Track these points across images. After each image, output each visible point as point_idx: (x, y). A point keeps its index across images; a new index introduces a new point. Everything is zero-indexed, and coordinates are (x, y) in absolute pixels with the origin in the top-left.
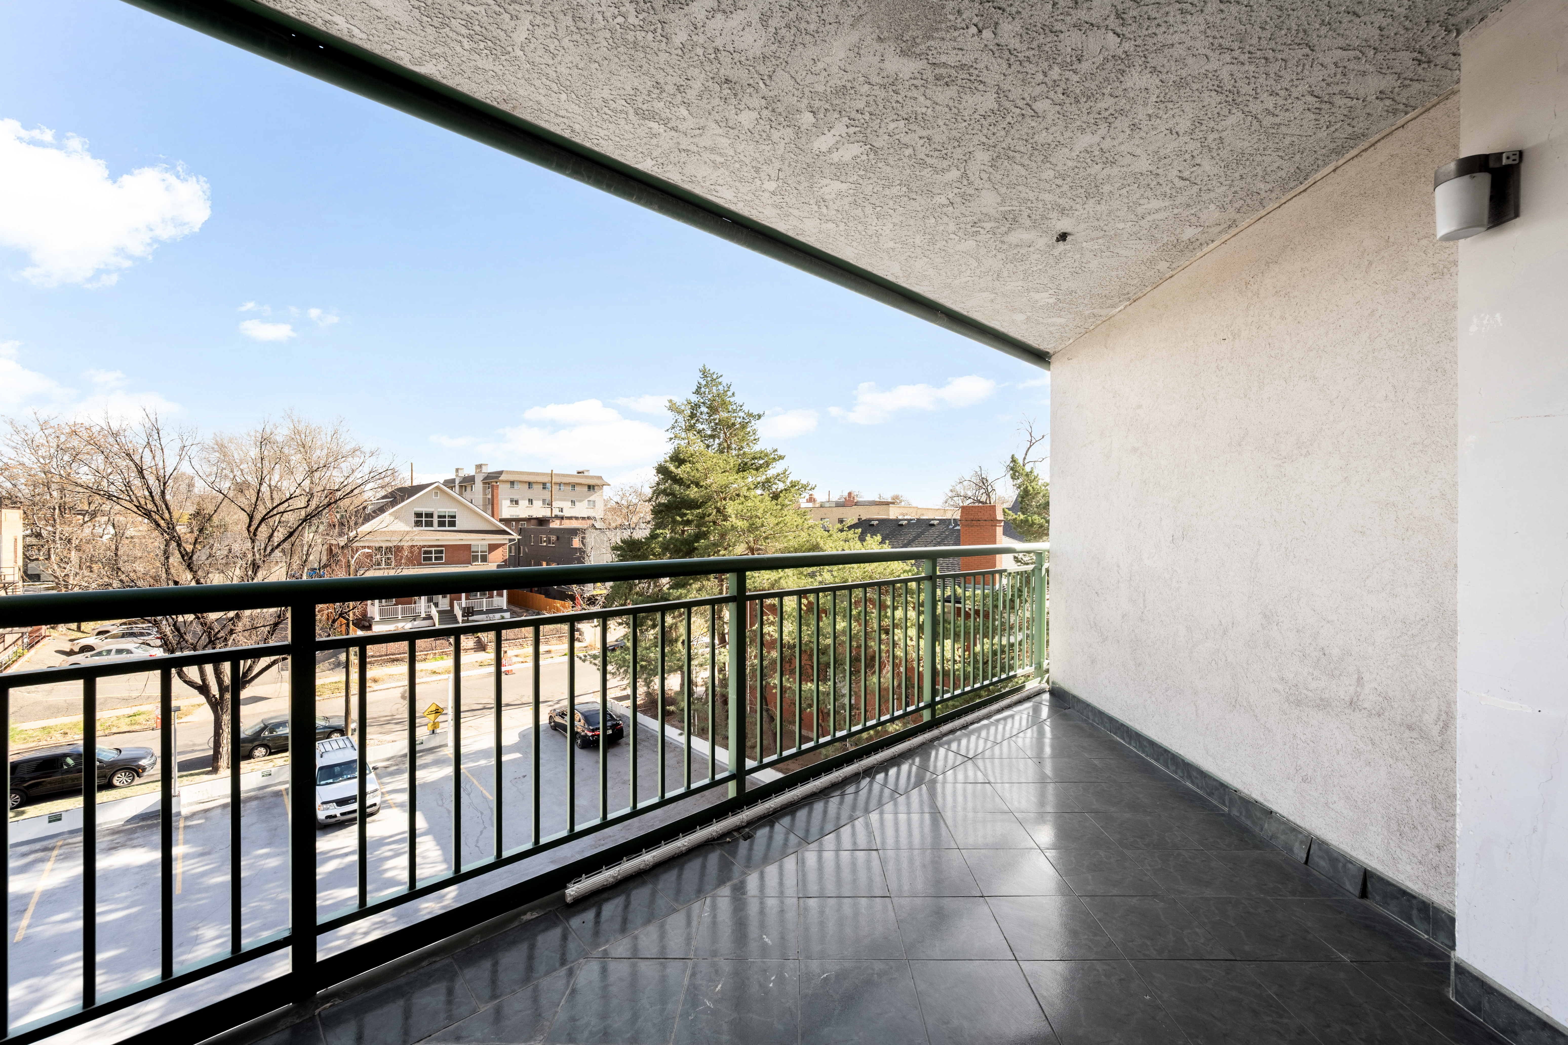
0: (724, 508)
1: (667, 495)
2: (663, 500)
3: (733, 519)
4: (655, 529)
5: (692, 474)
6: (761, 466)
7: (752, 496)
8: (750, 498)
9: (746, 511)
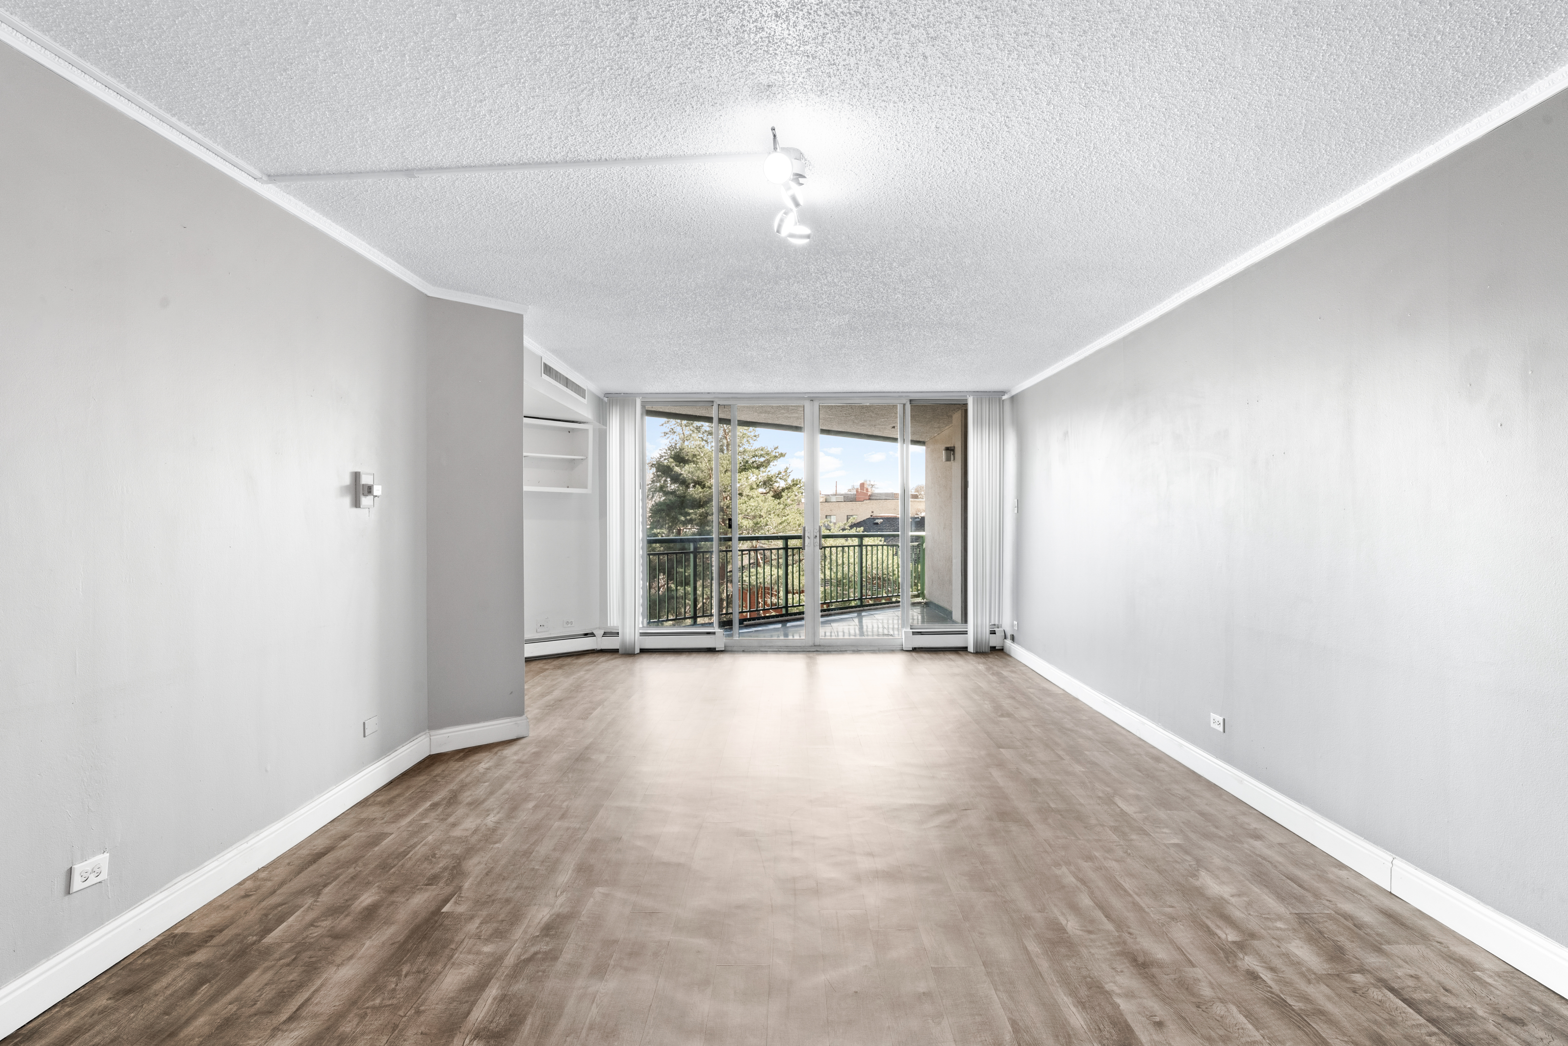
1: (666, 494)
2: (661, 498)
5: (697, 474)
6: (762, 464)
7: (754, 496)
8: (753, 498)
9: (749, 510)
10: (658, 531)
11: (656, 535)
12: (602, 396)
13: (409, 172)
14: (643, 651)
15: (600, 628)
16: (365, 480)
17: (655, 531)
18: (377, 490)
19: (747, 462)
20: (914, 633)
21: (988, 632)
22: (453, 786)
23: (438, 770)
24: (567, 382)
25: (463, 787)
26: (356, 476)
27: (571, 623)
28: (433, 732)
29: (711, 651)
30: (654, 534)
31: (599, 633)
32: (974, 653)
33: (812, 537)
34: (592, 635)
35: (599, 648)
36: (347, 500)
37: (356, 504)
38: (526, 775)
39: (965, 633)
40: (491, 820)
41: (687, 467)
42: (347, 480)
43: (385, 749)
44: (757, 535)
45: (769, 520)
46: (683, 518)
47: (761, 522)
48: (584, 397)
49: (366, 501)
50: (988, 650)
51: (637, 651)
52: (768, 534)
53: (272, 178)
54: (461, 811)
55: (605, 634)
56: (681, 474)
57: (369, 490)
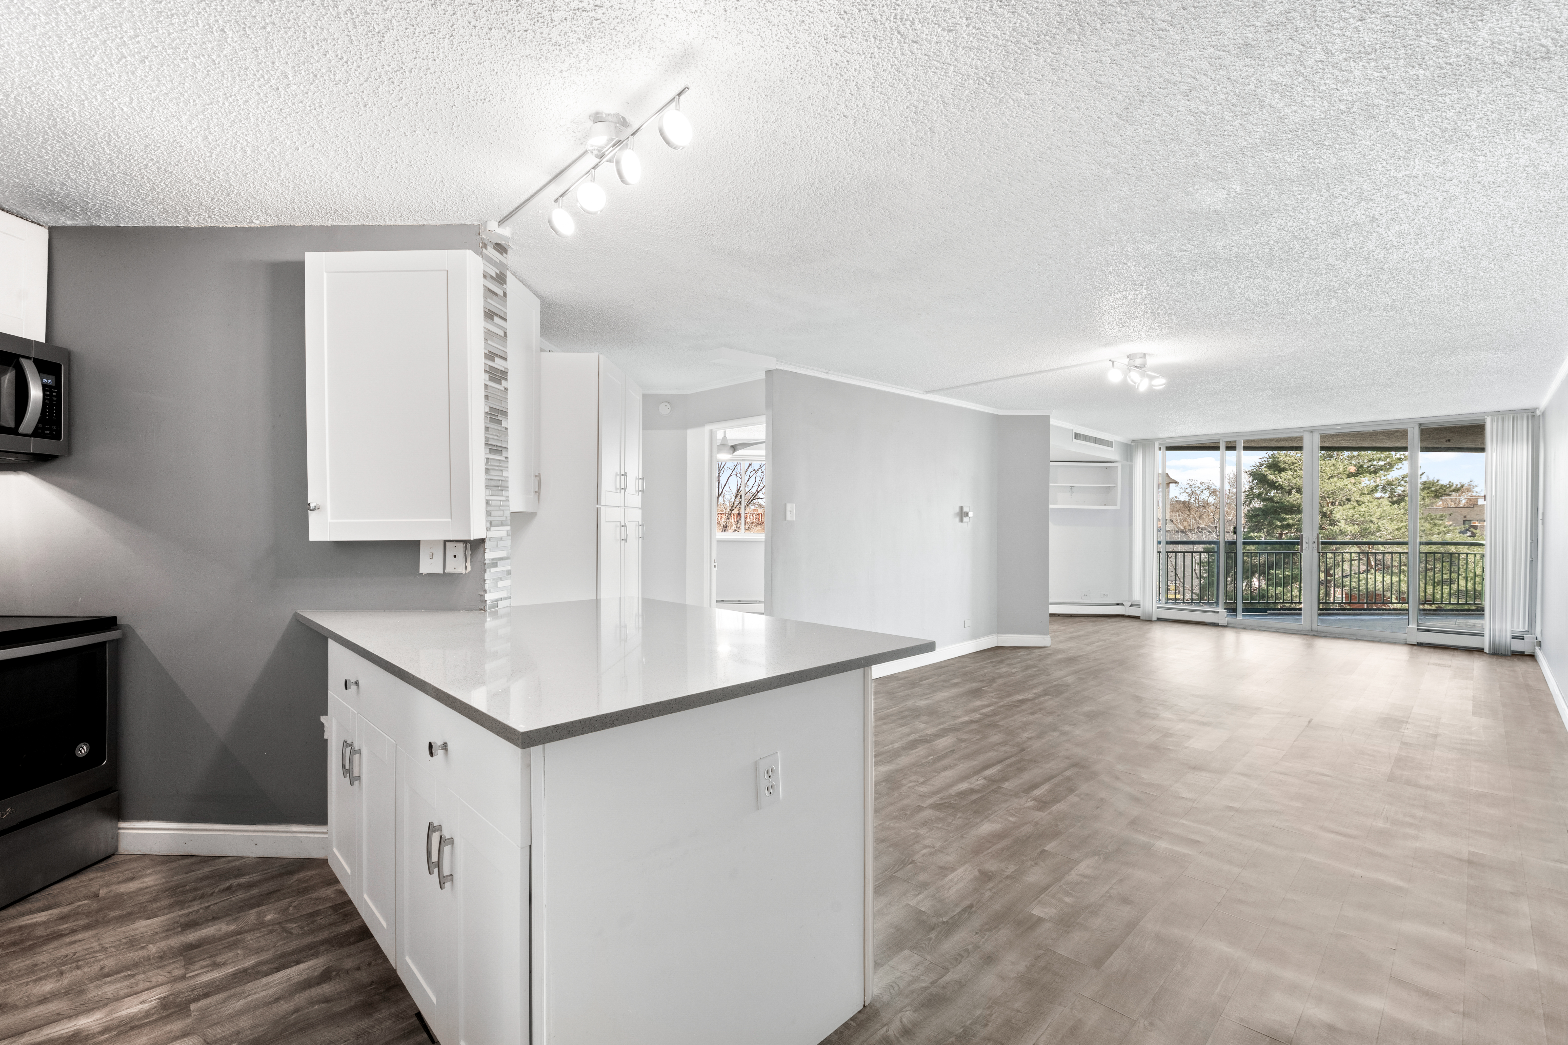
0: (1331, 513)
1: (1264, 500)
2: (1257, 504)
3: (1342, 524)
4: (1249, 532)
5: (1294, 481)
6: (1381, 468)
7: (1366, 501)
8: (1364, 503)
9: (1358, 516)
10: (1256, 534)
11: (1251, 538)
12: (1130, 443)
13: (976, 384)
14: (1159, 619)
15: (1128, 601)
16: (965, 510)
17: (1252, 534)
18: (971, 514)
19: (1361, 466)
20: (1418, 630)
21: (1509, 635)
22: (1003, 658)
23: (999, 651)
24: (1096, 440)
25: (1008, 658)
26: (961, 508)
27: (1107, 595)
28: (999, 635)
29: (1215, 625)
30: (1251, 537)
31: (1128, 604)
32: (1489, 654)
33: (1310, 543)
34: (1122, 605)
35: (1127, 614)
36: (957, 519)
37: (961, 521)
38: (1040, 660)
39: (1482, 635)
40: (1014, 671)
41: (1283, 474)
42: (957, 510)
43: (975, 636)
44: (1365, 540)
45: (1381, 526)
46: (1279, 523)
47: (1370, 527)
48: (1111, 446)
49: (965, 519)
50: (1510, 654)
51: (1154, 619)
52: (1380, 540)
53: (927, 392)
54: (1003, 665)
55: (1132, 605)
56: (1277, 482)
57: (967, 514)
